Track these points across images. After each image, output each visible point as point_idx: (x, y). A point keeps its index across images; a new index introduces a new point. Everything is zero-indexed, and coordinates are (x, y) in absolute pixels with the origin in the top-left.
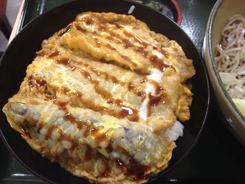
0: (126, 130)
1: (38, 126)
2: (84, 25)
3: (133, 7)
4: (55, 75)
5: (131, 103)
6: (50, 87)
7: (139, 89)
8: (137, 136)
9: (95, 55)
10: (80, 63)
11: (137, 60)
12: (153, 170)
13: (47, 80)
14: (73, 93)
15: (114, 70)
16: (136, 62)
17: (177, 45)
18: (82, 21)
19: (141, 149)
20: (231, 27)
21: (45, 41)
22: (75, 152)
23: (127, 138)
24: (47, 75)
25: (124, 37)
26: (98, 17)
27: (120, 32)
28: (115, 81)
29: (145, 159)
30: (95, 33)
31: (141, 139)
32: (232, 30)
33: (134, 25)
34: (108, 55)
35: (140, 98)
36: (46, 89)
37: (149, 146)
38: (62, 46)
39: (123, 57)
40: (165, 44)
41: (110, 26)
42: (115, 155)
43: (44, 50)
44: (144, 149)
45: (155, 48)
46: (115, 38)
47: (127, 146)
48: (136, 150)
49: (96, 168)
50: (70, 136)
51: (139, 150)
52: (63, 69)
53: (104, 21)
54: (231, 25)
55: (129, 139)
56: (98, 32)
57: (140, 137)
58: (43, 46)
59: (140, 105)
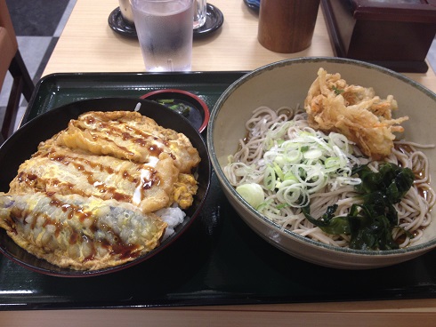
0: (111, 208)
1: (23, 215)
2: (85, 124)
3: (139, 104)
4: (47, 169)
5: (124, 189)
6: (41, 180)
7: (134, 176)
8: (122, 213)
9: (91, 149)
10: (75, 159)
11: (134, 149)
12: (141, 248)
13: (38, 174)
14: (64, 185)
15: (110, 161)
16: (133, 151)
17: (184, 137)
18: (83, 121)
19: (126, 225)
20: (257, 119)
21: (42, 143)
22: (59, 236)
23: (112, 215)
24: (38, 170)
25: (125, 131)
26: (101, 115)
27: (121, 127)
28: (110, 171)
29: (131, 237)
30: (95, 130)
31: (127, 216)
32: (257, 122)
33: (139, 120)
34: (103, 147)
35: (135, 184)
36: (36, 183)
37: (135, 222)
38: (60, 146)
39: (121, 148)
40: (171, 137)
41: (113, 122)
42: (100, 234)
43: (39, 151)
44: (130, 225)
45: (156, 139)
46: (114, 132)
47: (112, 223)
48: (121, 227)
49: (81, 252)
50: (55, 220)
51: (124, 226)
52: (56, 165)
53: (108, 119)
54: (257, 117)
55: (114, 217)
56: (98, 129)
57: (125, 213)
58: (40, 148)
59: (134, 191)
